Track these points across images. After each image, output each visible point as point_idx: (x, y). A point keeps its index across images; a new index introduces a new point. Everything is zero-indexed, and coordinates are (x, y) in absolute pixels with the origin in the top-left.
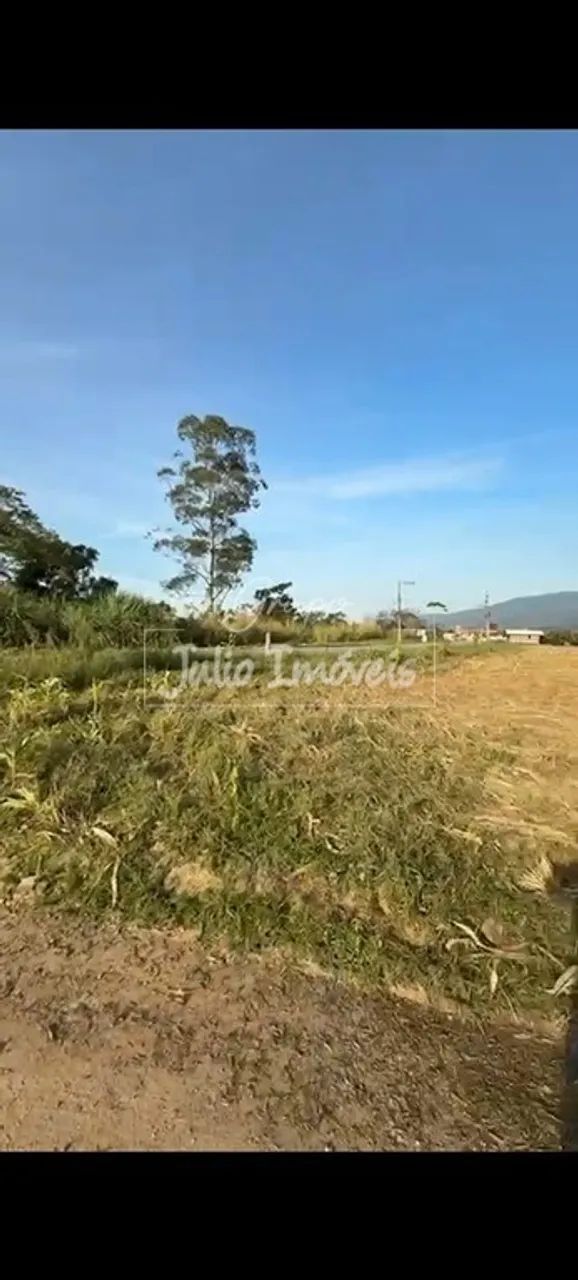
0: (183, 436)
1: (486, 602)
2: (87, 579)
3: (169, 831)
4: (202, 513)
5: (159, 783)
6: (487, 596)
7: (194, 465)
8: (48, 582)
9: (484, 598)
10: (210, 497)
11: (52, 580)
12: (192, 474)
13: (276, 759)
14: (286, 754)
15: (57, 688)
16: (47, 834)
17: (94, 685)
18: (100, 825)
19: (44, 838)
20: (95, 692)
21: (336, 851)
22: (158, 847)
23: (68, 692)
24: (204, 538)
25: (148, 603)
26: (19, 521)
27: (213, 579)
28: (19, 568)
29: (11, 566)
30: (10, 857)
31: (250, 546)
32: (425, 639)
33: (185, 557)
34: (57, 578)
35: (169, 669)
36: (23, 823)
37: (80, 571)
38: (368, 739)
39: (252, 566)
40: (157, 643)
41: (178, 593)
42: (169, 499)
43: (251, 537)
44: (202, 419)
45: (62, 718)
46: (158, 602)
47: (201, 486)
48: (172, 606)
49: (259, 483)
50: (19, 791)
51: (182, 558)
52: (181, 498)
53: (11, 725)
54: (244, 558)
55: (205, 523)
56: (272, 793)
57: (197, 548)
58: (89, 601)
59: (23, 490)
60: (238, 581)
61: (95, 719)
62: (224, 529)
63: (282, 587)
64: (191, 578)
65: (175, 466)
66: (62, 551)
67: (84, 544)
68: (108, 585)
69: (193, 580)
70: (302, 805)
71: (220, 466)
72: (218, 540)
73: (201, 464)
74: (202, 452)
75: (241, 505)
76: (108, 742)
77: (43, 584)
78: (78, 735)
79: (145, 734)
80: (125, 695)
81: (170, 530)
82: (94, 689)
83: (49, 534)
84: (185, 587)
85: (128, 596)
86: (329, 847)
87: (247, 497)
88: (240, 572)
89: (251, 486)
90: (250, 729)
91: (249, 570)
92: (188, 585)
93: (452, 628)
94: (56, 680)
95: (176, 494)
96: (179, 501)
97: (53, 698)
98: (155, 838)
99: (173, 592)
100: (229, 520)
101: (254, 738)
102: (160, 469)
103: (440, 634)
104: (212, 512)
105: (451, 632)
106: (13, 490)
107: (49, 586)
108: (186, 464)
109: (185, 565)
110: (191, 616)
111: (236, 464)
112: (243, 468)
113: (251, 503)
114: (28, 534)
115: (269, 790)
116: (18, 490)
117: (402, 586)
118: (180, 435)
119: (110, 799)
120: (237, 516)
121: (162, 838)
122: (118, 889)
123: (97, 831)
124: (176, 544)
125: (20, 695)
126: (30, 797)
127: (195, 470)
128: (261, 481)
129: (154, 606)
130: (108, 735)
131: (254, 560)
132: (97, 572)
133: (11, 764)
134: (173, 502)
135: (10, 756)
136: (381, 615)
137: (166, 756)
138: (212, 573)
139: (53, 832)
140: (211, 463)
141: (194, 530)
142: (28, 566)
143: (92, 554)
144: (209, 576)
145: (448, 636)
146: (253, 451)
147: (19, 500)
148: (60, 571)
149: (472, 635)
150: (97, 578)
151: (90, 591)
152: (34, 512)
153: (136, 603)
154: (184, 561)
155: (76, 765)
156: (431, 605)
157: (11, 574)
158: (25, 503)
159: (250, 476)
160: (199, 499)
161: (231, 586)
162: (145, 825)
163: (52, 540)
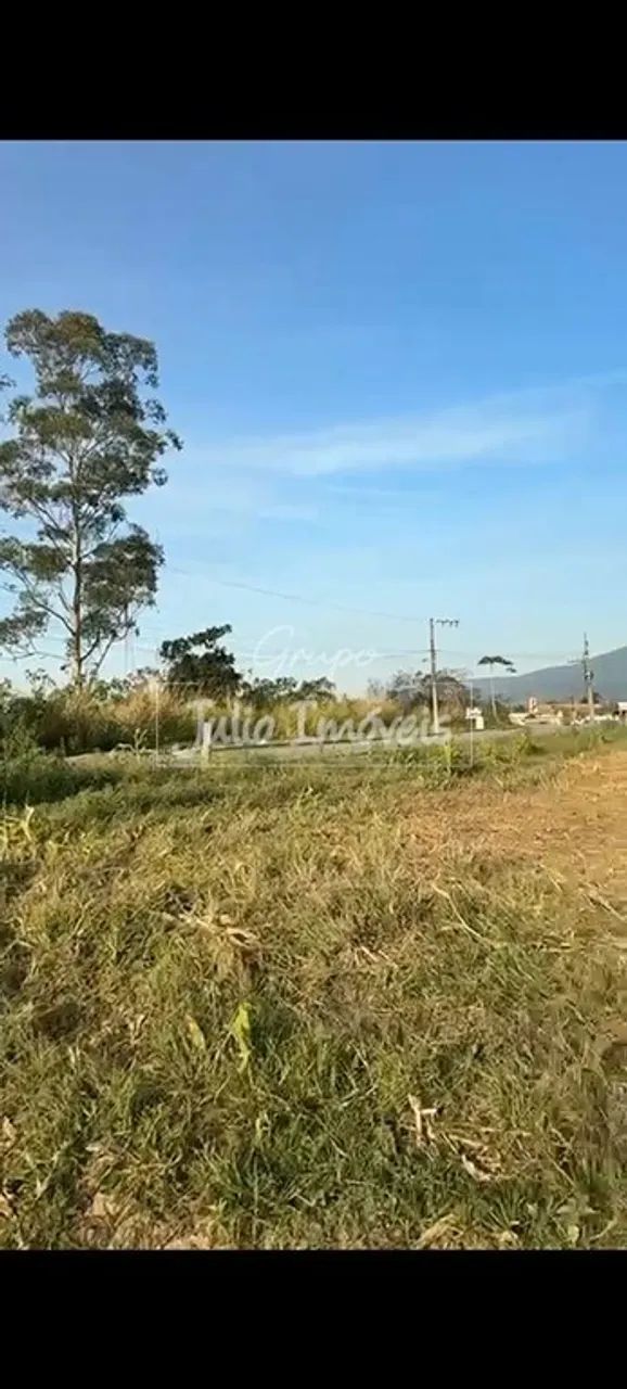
0: (17, 348)
1: (586, 653)
3: (120, 1166)
4: (57, 496)
6: (587, 643)
7: (37, 404)
9: (582, 648)
10: (71, 464)
12: (37, 420)
13: (297, 980)
14: (313, 968)
21: (486, 1177)
22: (101, 1205)
24: (60, 543)
27: (79, 623)
31: (150, 557)
32: (480, 724)
33: (24, 579)
35: (29, 803)
38: (464, 925)
39: (155, 596)
43: (152, 540)
44: (53, 316)
47: (53, 445)
49: (165, 439)
51: (17, 582)
52: (12, 465)
54: (139, 580)
55: (61, 514)
56: (322, 1057)
57: (47, 563)
60: (130, 624)
62: (99, 524)
63: (214, 634)
64: (33, 620)
69: (40, 624)
70: (389, 1076)
71: (88, 406)
72: (90, 545)
73: (52, 402)
74: (54, 379)
75: (132, 481)
84: (24, 640)
86: (470, 1167)
87: (144, 465)
88: (132, 606)
89: (149, 444)
90: (225, 919)
91: (151, 603)
92: (30, 636)
93: (522, 703)
98: (93, 1183)
100: (108, 509)
101: (238, 936)
103: (503, 713)
104: (72, 493)
105: (521, 709)
108: (22, 402)
109: (23, 596)
110: (39, 694)
111: (119, 404)
112: (133, 411)
113: (149, 476)
115: (313, 1051)
117: (437, 626)
118: (11, 344)
120: (125, 501)
121: (109, 1181)
124: (9, 555)
127: (42, 415)
128: (171, 435)
131: (158, 584)
136: (399, 681)
137: (67, 990)
138: (77, 609)
140: (70, 401)
141: (41, 527)
144: (69, 615)
145: (517, 718)
146: (153, 381)
149: (560, 714)
154: (23, 588)
156: (485, 661)
159: (146, 425)
160: (48, 469)
161: (115, 635)
162: (67, 1153)
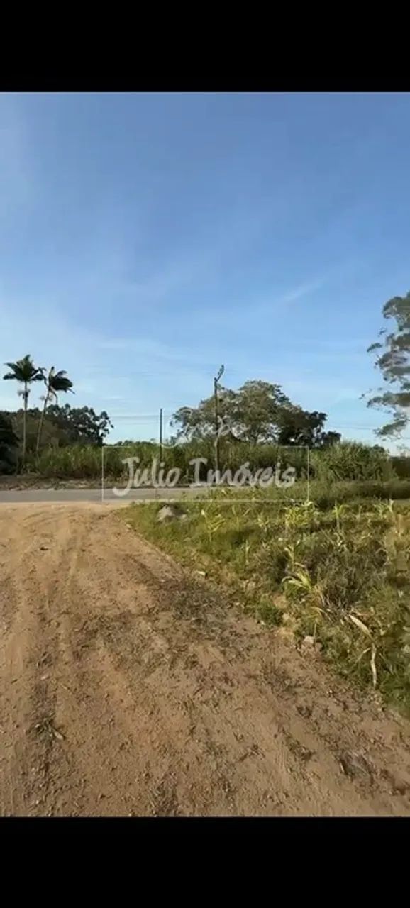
0: (388, 316)
2: (319, 434)
5: (401, 594)
7: (398, 334)
8: (295, 439)
11: (298, 438)
12: (397, 342)
15: (312, 508)
16: (319, 610)
17: (336, 508)
18: (354, 614)
19: (316, 612)
20: (337, 511)
23: (319, 511)
25: (365, 447)
26: (279, 404)
28: (280, 432)
29: (276, 431)
30: (297, 618)
33: (394, 408)
34: (301, 435)
35: (392, 499)
36: (302, 597)
37: (315, 429)
40: (379, 477)
41: (389, 437)
42: (378, 366)
44: (404, 297)
45: (318, 530)
46: (372, 446)
48: (386, 449)
50: (298, 575)
51: (391, 409)
52: (388, 363)
53: (286, 529)
57: (405, 400)
58: (322, 448)
59: (281, 384)
61: (339, 533)
64: (400, 424)
65: (382, 340)
66: (304, 417)
67: (317, 411)
68: (334, 436)
69: (403, 425)
73: (404, 332)
74: (405, 322)
76: (351, 551)
77: (293, 440)
78: (328, 542)
79: (379, 550)
80: (358, 516)
81: (381, 389)
82: (336, 511)
83: (296, 408)
84: (395, 432)
85: (349, 443)
92: (399, 431)
94: (310, 503)
95: (383, 362)
96: (387, 365)
97: (311, 515)
98: (404, 640)
99: (384, 437)
102: (369, 345)
106: (275, 385)
107: (297, 441)
108: (391, 336)
109: (395, 415)
110: (403, 455)
114: (283, 410)
116: (278, 384)
118: (385, 315)
119: (359, 596)
122: (378, 673)
123: (354, 619)
124: (387, 399)
125: (291, 511)
126: (305, 580)
127: (399, 338)
129: (371, 449)
130: (350, 545)
132: (326, 428)
133: (291, 555)
134: (382, 368)
135: (291, 550)
137: (401, 571)
139: (322, 609)
141: (402, 385)
142: (284, 431)
143: (323, 416)
147: (279, 391)
148: (303, 431)
150: (327, 433)
151: (322, 442)
152: (287, 396)
153: (355, 448)
154: (394, 412)
155: (332, 564)
157: (276, 436)
158: (282, 392)
160: (405, 360)
162: (393, 626)
163: (298, 411)
